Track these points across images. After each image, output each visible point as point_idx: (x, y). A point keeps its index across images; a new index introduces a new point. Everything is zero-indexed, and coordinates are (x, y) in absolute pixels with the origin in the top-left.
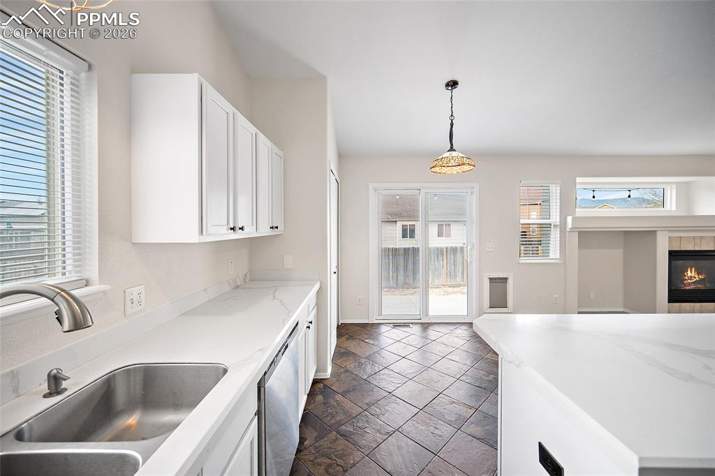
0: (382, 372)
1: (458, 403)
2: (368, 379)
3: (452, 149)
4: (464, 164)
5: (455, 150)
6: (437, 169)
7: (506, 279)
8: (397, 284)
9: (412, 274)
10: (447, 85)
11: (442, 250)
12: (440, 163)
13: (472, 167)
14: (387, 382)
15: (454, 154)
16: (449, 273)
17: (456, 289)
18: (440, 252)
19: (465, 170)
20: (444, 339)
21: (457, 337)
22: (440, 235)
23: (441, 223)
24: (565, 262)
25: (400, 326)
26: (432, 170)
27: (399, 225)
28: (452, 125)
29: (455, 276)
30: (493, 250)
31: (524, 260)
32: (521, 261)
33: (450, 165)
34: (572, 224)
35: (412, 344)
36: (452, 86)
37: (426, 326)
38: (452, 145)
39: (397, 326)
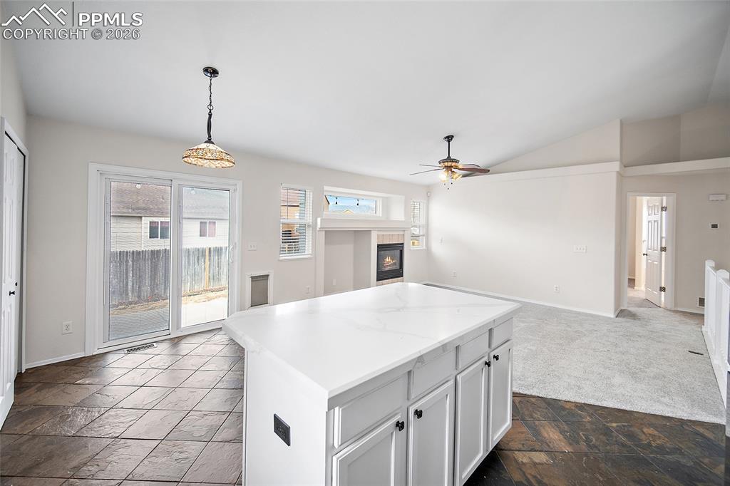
0: (106, 414)
1: (212, 413)
2: (78, 434)
3: (209, 141)
4: (222, 159)
5: (213, 143)
6: (189, 160)
7: (267, 276)
8: (139, 297)
9: (162, 281)
10: (206, 70)
11: (204, 251)
12: (195, 154)
13: (232, 164)
14: (112, 425)
15: (211, 146)
16: (211, 277)
17: (218, 293)
18: (201, 253)
19: (224, 166)
20: (200, 350)
21: (214, 344)
22: (202, 234)
23: (205, 221)
24: (315, 257)
25: (139, 349)
26: (186, 159)
27: (146, 221)
28: (210, 116)
29: (219, 280)
30: (255, 249)
31: (283, 257)
32: (281, 258)
33: (206, 157)
34: (321, 224)
35: (156, 367)
36: (211, 73)
37: (176, 341)
38: (210, 136)
39: (132, 350)
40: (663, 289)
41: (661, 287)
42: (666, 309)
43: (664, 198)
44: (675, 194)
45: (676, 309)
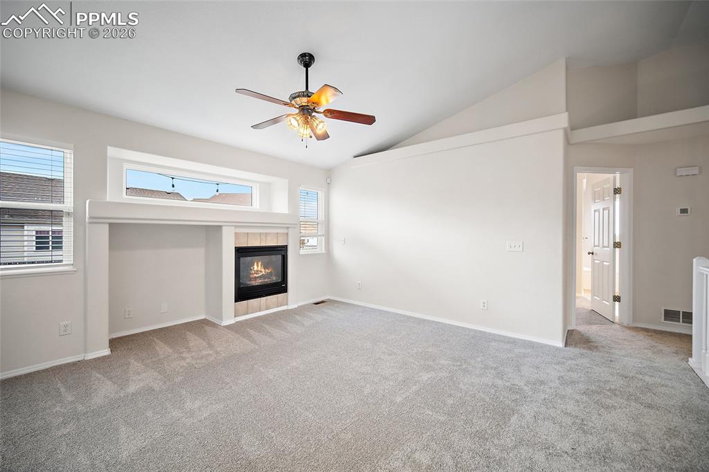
40: (617, 299)
41: (614, 296)
42: (621, 325)
43: (618, 175)
44: (632, 169)
45: (635, 325)
